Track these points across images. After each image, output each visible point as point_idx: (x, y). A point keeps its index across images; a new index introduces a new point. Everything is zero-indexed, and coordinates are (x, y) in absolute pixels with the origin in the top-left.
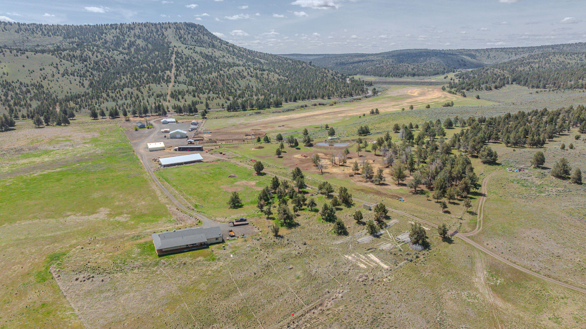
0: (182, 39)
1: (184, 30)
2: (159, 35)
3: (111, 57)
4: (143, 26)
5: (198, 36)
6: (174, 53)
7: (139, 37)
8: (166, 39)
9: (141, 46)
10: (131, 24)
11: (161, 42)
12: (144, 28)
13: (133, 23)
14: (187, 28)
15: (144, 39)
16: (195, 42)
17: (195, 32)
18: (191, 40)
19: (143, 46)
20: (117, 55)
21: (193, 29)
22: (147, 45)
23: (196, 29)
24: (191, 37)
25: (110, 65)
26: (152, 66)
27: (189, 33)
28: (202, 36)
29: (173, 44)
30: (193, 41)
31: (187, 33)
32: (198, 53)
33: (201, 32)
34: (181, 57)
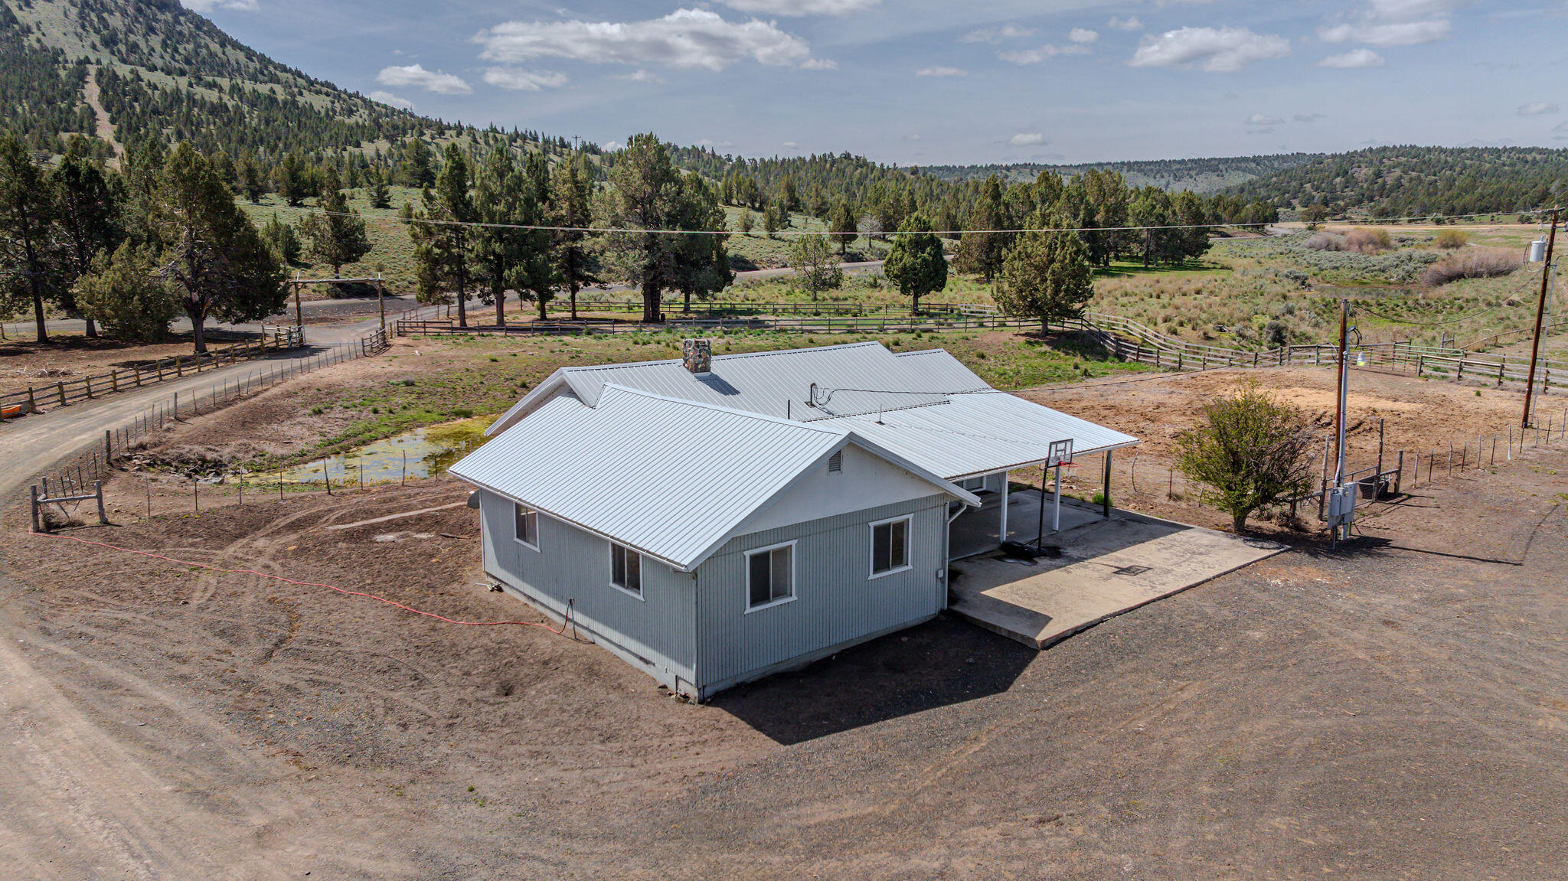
0: (121, 47)
5: (198, 46)
6: (91, 79)
14: (139, 10)
16: (188, 61)
17: (179, 28)
21: (169, 16)
23: (182, 19)
24: (164, 45)
27: (152, 30)
28: (215, 47)
29: (72, 56)
30: (173, 58)
31: (140, 28)
32: (221, 90)
33: (209, 33)
34: (137, 95)
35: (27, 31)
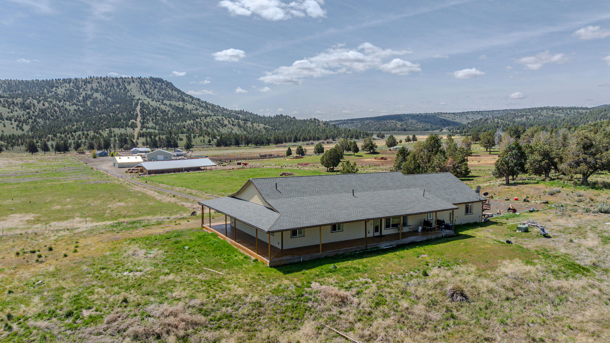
0: (148, 93)
1: (150, 84)
2: (120, 89)
3: (62, 106)
4: (102, 80)
5: (166, 91)
6: (139, 104)
7: (97, 91)
8: (129, 93)
9: (99, 99)
10: (88, 78)
11: (123, 96)
12: (103, 82)
13: (91, 77)
14: (153, 83)
15: (103, 93)
16: (163, 96)
17: (162, 87)
18: (158, 95)
19: (102, 99)
20: (70, 106)
21: (160, 84)
22: (106, 99)
23: (163, 84)
24: (158, 91)
25: (60, 114)
26: (112, 116)
27: (155, 88)
28: (170, 91)
29: (137, 97)
30: (160, 95)
31: (153, 88)
32: (167, 105)
33: (169, 88)
34: (148, 108)
35: (128, 91)
